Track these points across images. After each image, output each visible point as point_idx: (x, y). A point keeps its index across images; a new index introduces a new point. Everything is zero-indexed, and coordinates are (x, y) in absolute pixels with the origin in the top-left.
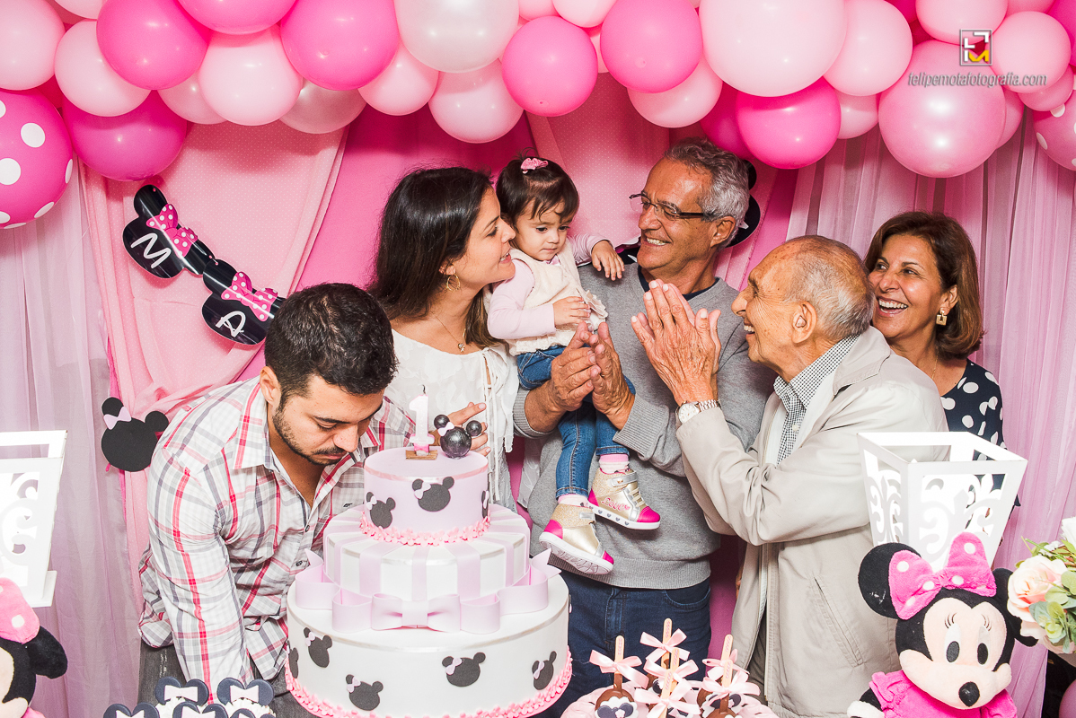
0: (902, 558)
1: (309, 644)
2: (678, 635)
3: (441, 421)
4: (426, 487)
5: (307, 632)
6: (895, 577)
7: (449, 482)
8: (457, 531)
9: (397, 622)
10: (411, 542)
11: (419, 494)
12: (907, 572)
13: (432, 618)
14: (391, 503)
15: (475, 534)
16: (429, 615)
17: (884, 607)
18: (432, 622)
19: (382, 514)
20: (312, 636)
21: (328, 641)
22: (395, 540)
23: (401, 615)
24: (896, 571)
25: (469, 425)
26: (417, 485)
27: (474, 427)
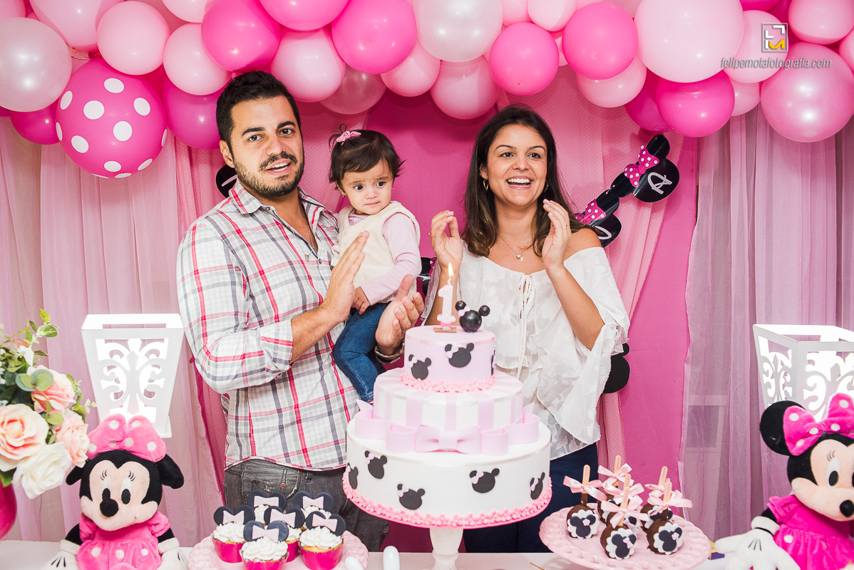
0: (793, 411)
1: (369, 462)
2: (625, 468)
3: (461, 305)
4: (455, 349)
5: (367, 454)
6: (788, 425)
7: (471, 346)
8: (475, 383)
9: (436, 447)
10: (442, 390)
11: (450, 354)
12: (798, 421)
13: (461, 444)
14: (428, 362)
15: (487, 386)
16: (459, 441)
17: (780, 447)
18: (461, 447)
19: (421, 370)
20: (371, 457)
21: (384, 459)
22: (430, 389)
23: (437, 441)
24: (789, 420)
25: (481, 309)
26: (448, 348)
27: (485, 309)
